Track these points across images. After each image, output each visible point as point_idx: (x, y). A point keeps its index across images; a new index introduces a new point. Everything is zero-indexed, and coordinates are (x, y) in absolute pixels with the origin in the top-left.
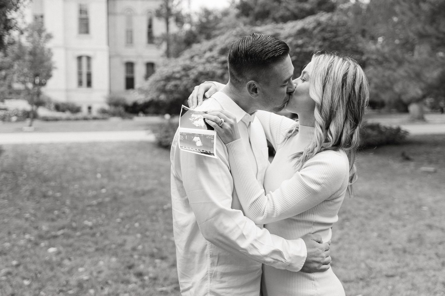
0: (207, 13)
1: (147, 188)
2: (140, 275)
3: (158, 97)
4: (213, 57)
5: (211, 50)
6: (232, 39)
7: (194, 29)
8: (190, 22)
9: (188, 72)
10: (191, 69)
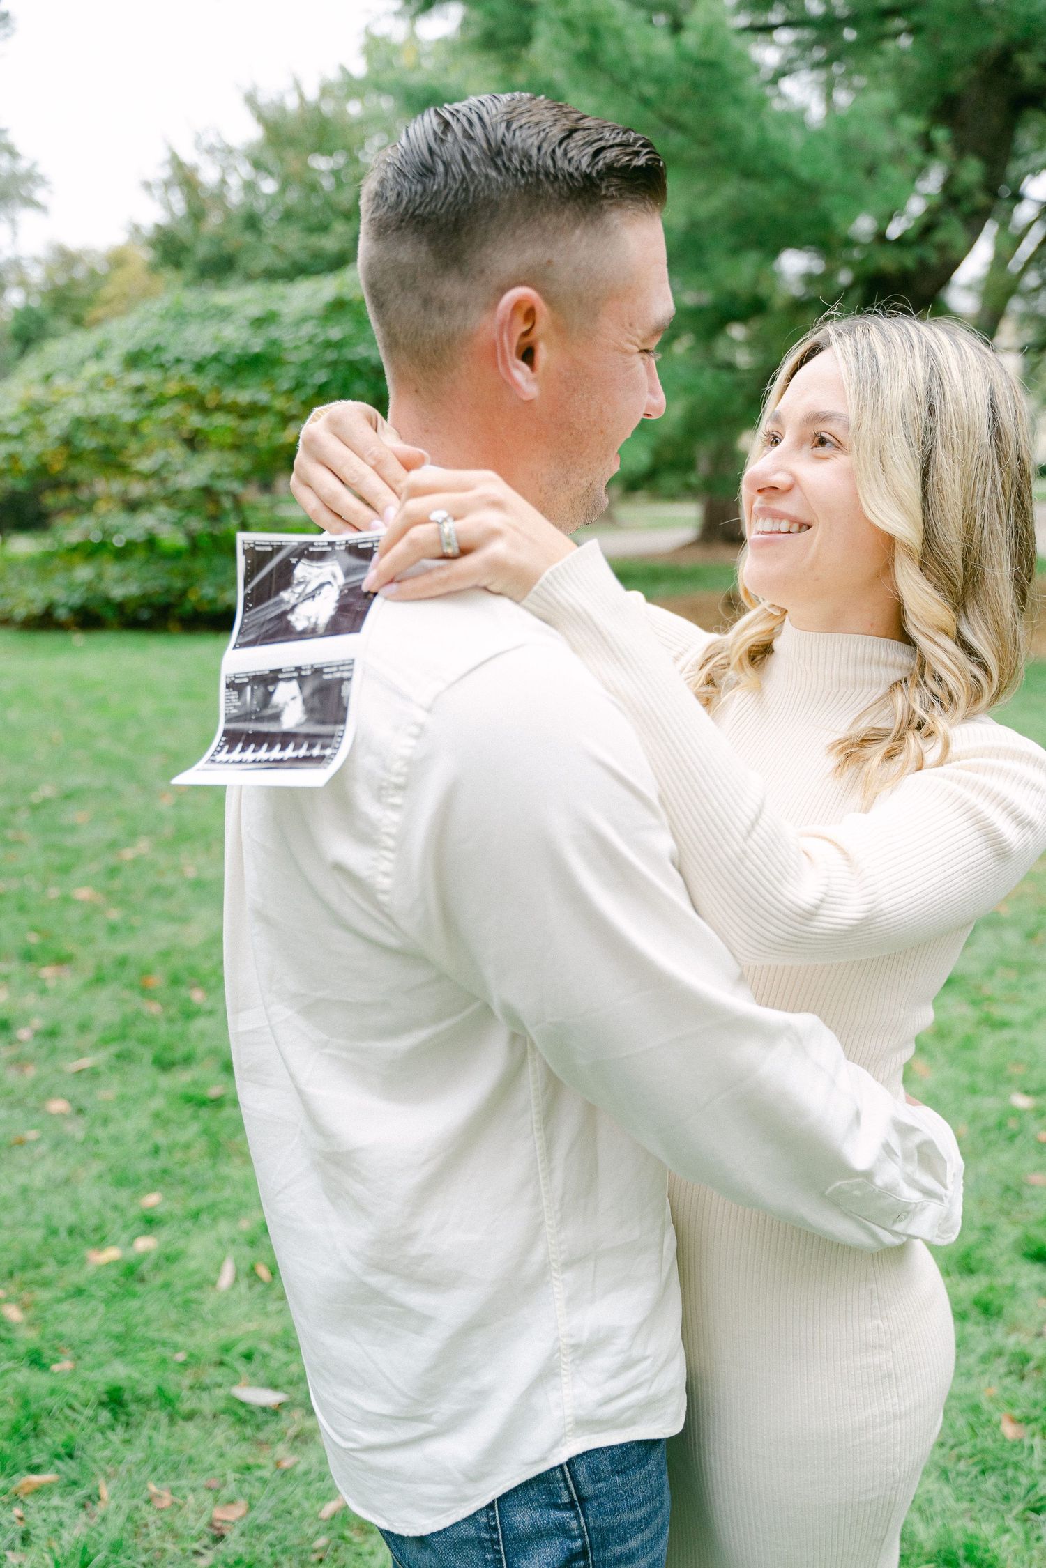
0: (66, 259)
4: (106, 376)
5: (98, 355)
6: (153, 325)
7: (36, 302)
8: (23, 283)
9: (41, 417)
10: (48, 409)
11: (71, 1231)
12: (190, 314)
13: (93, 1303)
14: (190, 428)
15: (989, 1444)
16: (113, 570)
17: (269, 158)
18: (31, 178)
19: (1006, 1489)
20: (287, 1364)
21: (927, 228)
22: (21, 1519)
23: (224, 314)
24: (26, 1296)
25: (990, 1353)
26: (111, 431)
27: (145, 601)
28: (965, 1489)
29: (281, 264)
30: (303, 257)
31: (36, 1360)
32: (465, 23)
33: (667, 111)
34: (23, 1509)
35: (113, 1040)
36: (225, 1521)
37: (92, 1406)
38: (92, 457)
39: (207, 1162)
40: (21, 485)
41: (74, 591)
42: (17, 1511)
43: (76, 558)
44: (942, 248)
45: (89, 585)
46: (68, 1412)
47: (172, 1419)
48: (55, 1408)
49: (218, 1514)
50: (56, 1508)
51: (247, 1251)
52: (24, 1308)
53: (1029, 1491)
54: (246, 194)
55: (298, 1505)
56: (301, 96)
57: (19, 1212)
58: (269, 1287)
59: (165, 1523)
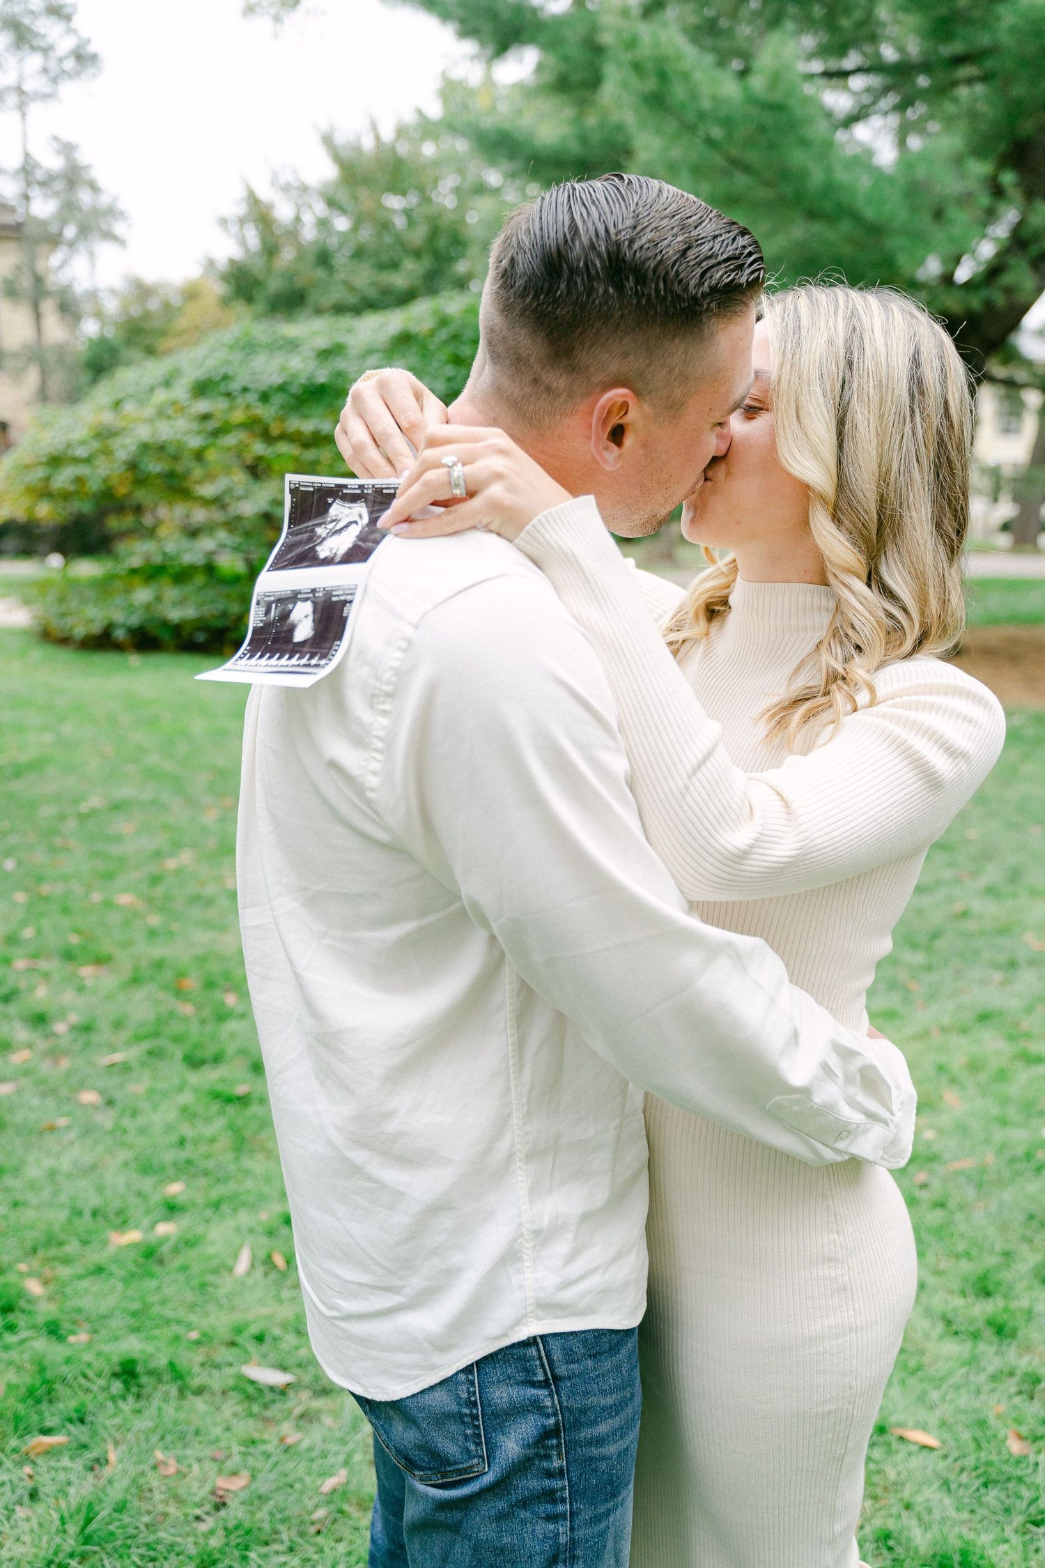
0: (142, 291)
1: (24, 757)
2: (39, 1020)
3: (30, 510)
4: (174, 403)
5: (167, 383)
6: (222, 354)
7: (110, 333)
8: (99, 314)
9: (109, 442)
10: (116, 434)
11: (95, 1214)
12: (259, 346)
13: (112, 1280)
14: (254, 455)
15: (994, 1457)
16: (172, 593)
17: (343, 196)
18: (112, 212)
19: (1007, 1502)
20: (297, 1348)
21: (994, 271)
22: (30, 1477)
23: (292, 345)
24: (47, 1272)
25: (1001, 1372)
26: (175, 458)
27: (201, 625)
28: (966, 1500)
29: (351, 299)
30: (372, 293)
31: (54, 1330)
32: (540, 67)
33: (734, 152)
34: (33, 1469)
35: (147, 1036)
36: (227, 1490)
37: (105, 1377)
38: (159, 481)
39: (230, 1156)
40: (86, 507)
41: (133, 612)
42: (28, 1469)
43: (137, 580)
44: (1009, 291)
45: (148, 607)
46: (82, 1381)
47: (182, 1392)
48: (70, 1375)
49: (222, 1483)
50: (64, 1469)
51: (264, 1240)
52: (46, 1283)
53: (1030, 1504)
54: (319, 231)
55: (301, 1480)
56: (377, 138)
57: (46, 1193)
58: (284, 1275)
59: (169, 1489)
